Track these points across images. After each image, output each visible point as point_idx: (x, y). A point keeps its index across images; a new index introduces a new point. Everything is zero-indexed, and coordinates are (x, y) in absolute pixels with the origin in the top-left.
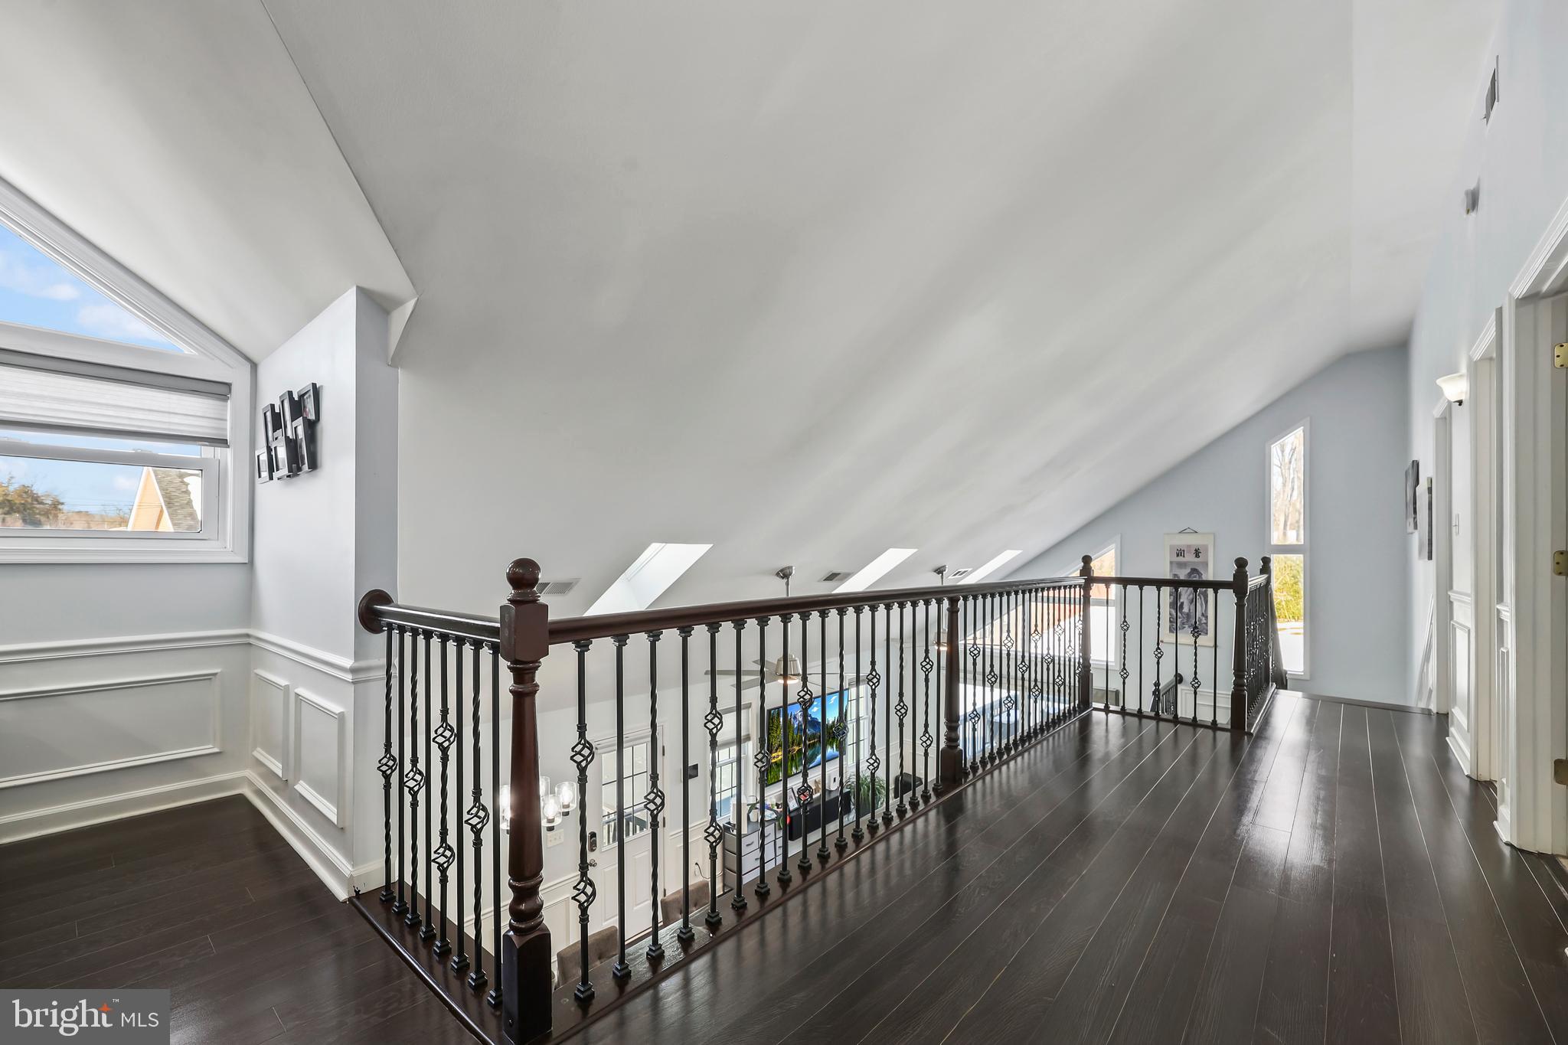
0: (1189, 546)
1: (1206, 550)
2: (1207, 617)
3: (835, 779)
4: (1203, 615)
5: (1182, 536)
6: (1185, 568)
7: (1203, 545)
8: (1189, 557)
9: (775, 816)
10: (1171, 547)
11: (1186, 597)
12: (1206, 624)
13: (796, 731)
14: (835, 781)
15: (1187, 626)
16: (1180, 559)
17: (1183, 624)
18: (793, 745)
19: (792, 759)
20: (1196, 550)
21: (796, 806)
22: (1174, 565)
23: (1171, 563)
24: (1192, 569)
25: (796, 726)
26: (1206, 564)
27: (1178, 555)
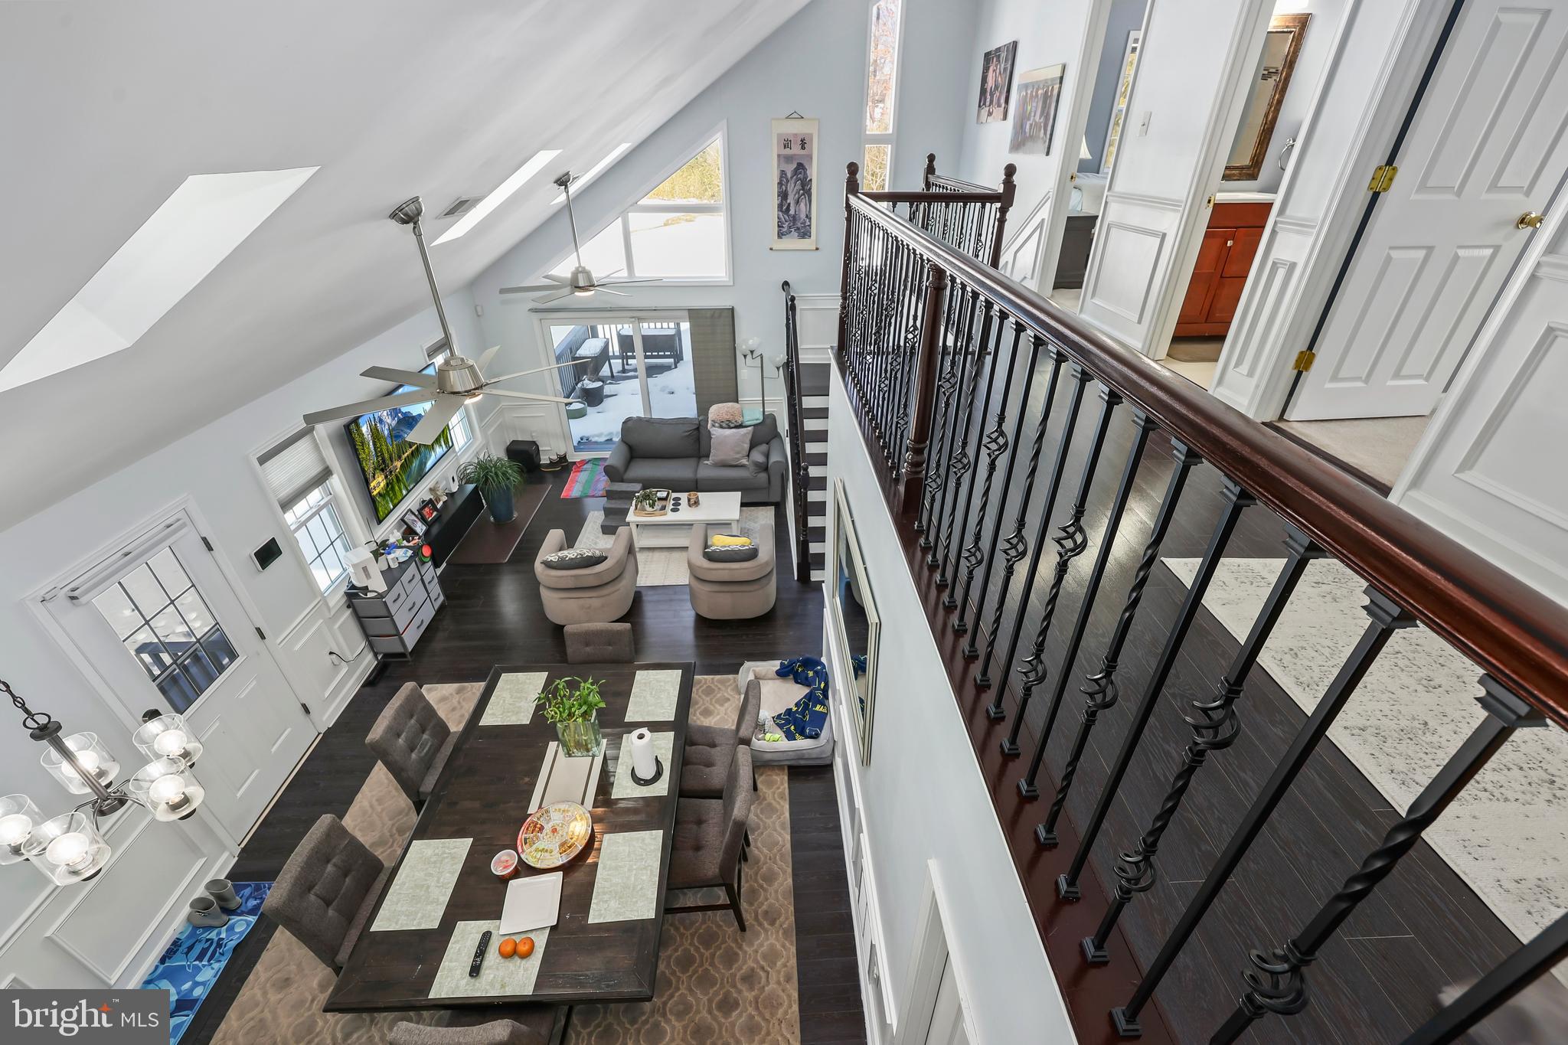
0: (795, 135)
1: (811, 140)
2: (810, 218)
3: (453, 478)
4: (807, 216)
5: (790, 122)
6: (792, 163)
7: (808, 134)
8: (796, 150)
9: (410, 553)
10: (779, 135)
11: (792, 196)
12: (810, 226)
13: (389, 440)
14: (454, 480)
15: (793, 230)
16: (787, 151)
17: (790, 227)
18: (392, 461)
19: (398, 480)
20: (802, 141)
21: (424, 528)
22: (782, 160)
23: (779, 156)
24: (798, 163)
25: (386, 432)
26: (810, 157)
27: (785, 147)
